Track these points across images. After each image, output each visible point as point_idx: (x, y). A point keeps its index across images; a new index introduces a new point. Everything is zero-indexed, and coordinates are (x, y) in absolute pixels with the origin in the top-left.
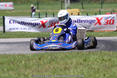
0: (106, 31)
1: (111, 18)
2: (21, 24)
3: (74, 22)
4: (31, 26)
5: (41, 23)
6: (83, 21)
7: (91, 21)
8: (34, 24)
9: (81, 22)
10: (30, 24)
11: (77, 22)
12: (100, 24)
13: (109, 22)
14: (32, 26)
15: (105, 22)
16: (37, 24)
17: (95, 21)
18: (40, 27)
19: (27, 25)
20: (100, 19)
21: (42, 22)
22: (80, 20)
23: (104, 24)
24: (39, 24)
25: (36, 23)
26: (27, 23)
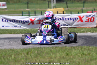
0: (87, 28)
1: (92, 16)
2: (12, 22)
3: (59, 20)
4: (21, 23)
5: (30, 21)
6: (67, 19)
7: (74, 18)
8: (24, 21)
9: (65, 20)
10: (21, 22)
11: (62, 20)
12: (82, 21)
13: (90, 20)
14: (23, 23)
15: (87, 20)
16: (27, 21)
17: (77, 18)
18: (29, 24)
19: (18, 22)
20: (81, 17)
21: (31, 19)
22: (64, 18)
23: (85, 22)
24: (29, 21)
25: (25, 21)
26: (18, 21)
